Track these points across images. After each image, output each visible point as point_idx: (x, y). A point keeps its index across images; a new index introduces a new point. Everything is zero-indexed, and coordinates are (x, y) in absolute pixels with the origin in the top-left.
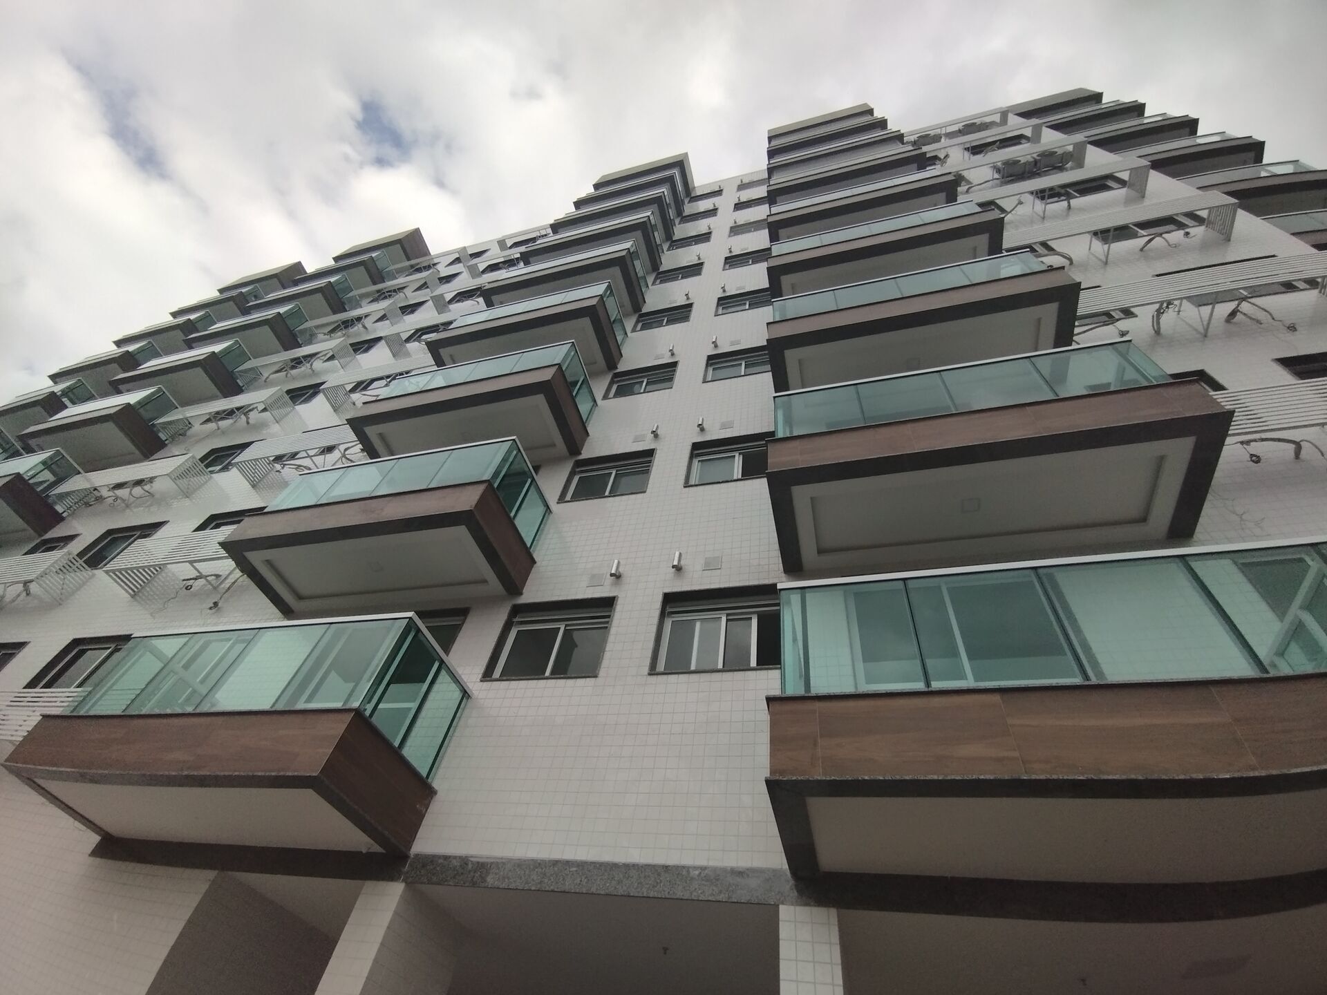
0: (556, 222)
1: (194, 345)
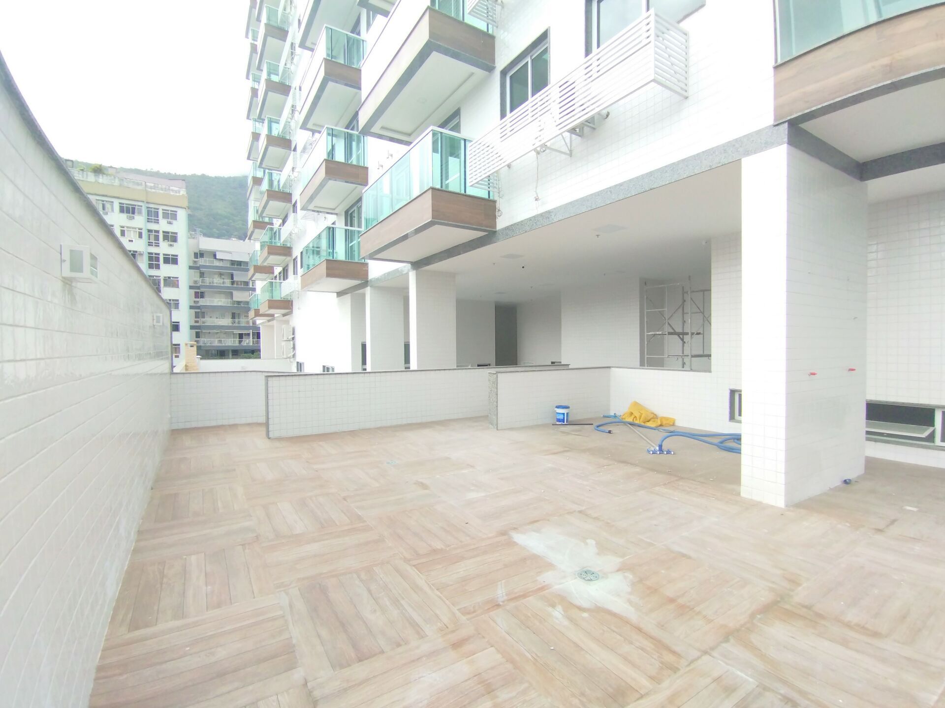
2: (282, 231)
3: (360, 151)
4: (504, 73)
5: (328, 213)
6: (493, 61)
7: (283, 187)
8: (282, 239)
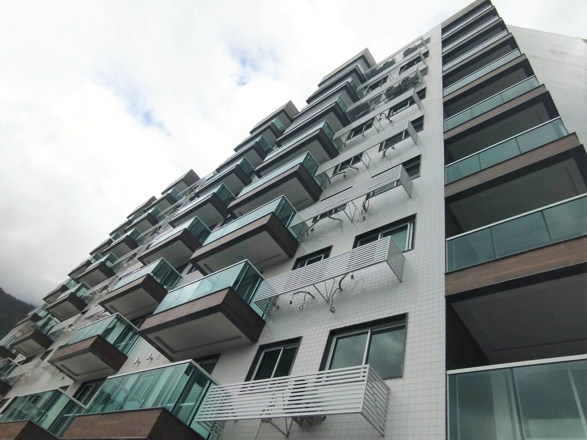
0: (220, 166)
1: (105, 254)
2: (17, 369)
3: (131, 342)
4: (262, 348)
5: (69, 376)
6: (258, 336)
7: (51, 334)
8: (12, 375)
